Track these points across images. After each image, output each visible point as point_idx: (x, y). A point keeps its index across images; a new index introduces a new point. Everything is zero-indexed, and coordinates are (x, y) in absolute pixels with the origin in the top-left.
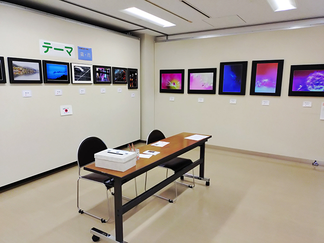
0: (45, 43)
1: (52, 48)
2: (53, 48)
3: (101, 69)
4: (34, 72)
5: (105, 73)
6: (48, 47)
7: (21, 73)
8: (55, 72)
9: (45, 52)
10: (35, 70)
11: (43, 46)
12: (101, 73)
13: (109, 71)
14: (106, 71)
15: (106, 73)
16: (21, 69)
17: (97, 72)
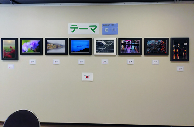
0: (72, 25)
1: (77, 28)
2: (79, 28)
3: (127, 41)
4: (61, 47)
5: (132, 45)
6: (75, 28)
7: (52, 48)
8: (78, 46)
9: (72, 32)
10: (62, 45)
11: (71, 28)
12: (127, 45)
13: (137, 42)
14: (134, 42)
15: (134, 45)
16: (52, 45)
17: (122, 44)
